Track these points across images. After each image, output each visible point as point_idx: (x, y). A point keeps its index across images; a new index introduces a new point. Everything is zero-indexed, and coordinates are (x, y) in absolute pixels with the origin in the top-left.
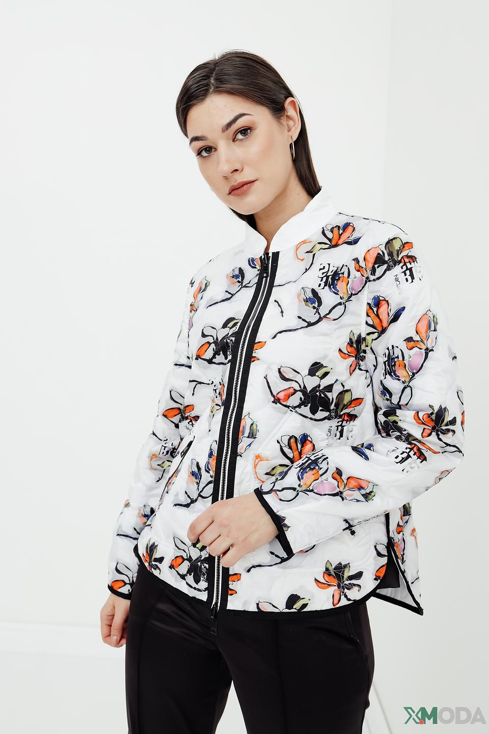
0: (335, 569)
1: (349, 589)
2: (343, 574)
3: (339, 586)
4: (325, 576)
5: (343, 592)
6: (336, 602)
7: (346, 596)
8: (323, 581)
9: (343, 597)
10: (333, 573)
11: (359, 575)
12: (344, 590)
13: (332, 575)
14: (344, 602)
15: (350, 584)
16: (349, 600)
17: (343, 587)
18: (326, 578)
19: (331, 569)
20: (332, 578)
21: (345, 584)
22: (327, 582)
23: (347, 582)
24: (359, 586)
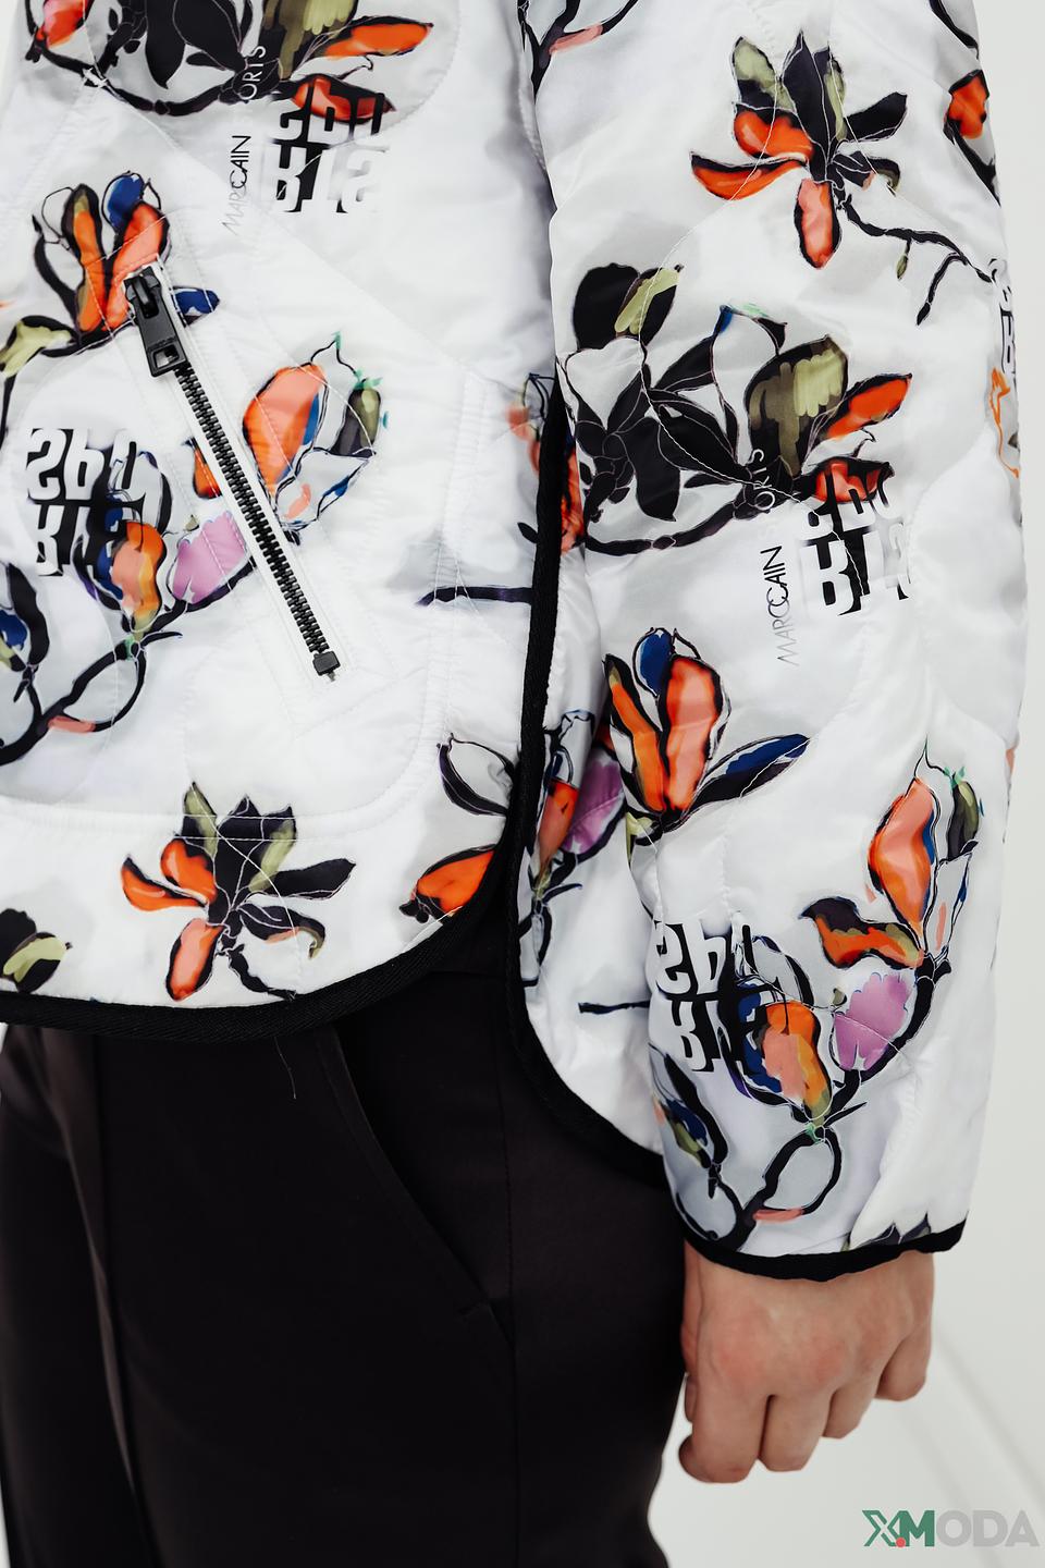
0: (225, 829)
1: (263, 933)
2: (257, 858)
3: (216, 911)
4: (173, 856)
5: (228, 943)
6: (184, 976)
7: (239, 964)
8: (154, 872)
9: (222, 963)
10: (211, 849)
11: (329, 877)
12: (236, 931)
13: (203, 854)
14: (224, 991)
15: (277, 911)
16: (254, 984)
17: (235, 915)
18: (172, 863)
19: (209, 825)
20: (197, 866)
21: (251, 908)
22: (170, 879)
23: (261, 901)
24: (318, 929)
